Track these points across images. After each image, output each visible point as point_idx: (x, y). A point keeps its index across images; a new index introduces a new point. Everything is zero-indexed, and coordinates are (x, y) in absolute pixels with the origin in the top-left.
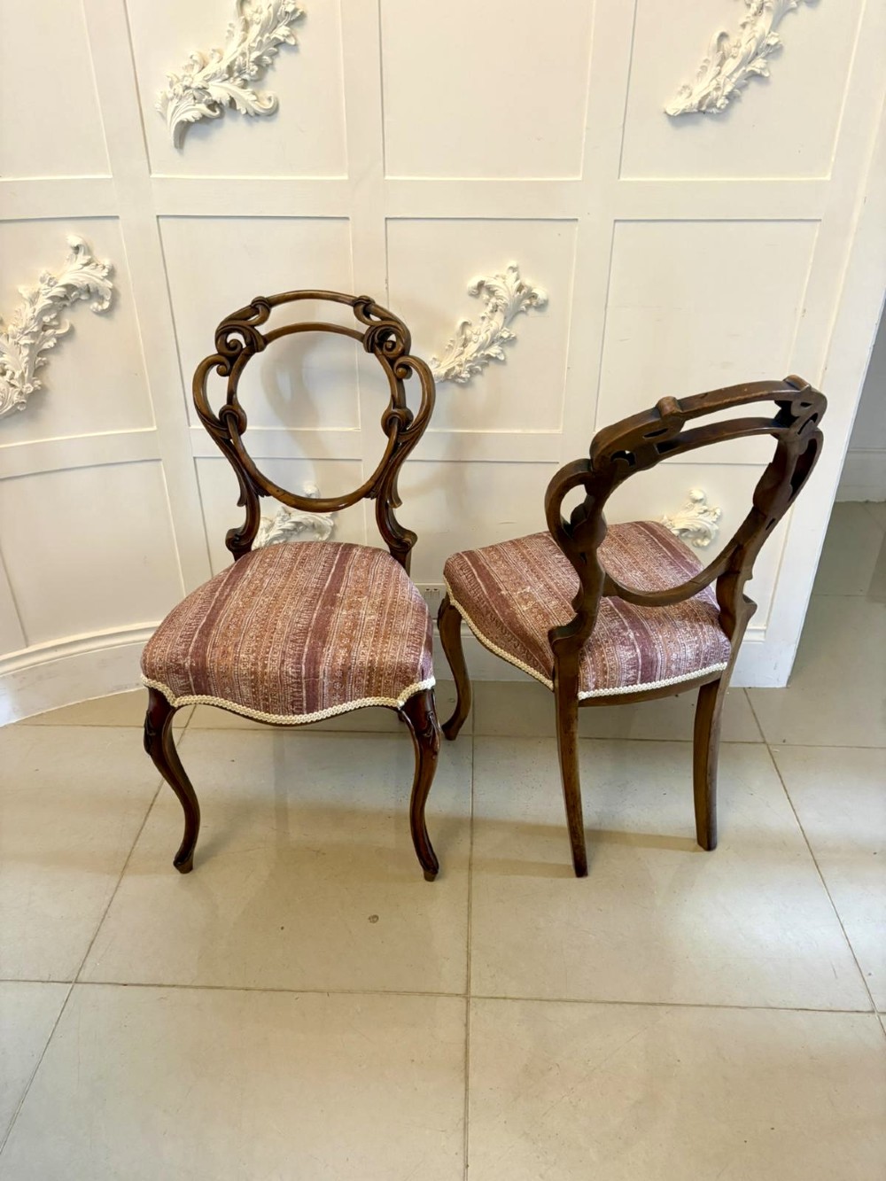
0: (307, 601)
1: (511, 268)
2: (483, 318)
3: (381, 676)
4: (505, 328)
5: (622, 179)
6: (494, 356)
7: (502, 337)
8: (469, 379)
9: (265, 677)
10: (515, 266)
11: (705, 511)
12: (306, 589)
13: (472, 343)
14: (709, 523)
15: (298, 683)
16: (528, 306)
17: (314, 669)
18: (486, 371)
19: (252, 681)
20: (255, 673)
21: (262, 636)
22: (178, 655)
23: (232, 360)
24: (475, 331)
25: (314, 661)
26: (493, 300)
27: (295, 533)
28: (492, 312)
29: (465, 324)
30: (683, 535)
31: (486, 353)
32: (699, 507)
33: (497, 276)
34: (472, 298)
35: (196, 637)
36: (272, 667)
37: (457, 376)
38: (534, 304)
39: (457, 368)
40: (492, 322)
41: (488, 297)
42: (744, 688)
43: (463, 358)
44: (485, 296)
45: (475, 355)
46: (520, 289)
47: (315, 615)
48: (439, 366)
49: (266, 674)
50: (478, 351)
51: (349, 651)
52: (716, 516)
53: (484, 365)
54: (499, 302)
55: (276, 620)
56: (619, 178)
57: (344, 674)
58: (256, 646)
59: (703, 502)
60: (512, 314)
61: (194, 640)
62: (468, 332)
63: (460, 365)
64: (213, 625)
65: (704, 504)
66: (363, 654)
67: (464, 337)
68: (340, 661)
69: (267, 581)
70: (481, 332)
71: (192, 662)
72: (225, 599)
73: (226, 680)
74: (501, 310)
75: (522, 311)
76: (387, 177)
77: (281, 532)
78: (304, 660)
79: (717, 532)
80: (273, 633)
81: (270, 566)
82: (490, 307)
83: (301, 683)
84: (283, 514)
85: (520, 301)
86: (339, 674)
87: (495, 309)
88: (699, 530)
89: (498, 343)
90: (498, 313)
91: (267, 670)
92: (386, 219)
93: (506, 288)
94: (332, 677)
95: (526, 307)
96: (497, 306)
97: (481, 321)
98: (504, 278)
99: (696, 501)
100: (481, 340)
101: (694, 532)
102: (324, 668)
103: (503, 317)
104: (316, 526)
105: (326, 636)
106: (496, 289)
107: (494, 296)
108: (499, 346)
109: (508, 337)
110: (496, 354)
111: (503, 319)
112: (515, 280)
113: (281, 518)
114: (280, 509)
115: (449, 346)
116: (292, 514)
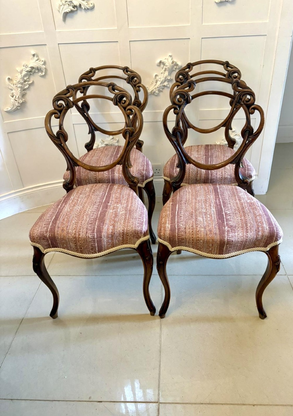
0: (96, 207)
1: (170, 56)
2: (162, 73)
3: (128, 236)
4: (169, 76)
5: (203, 24)
7: (168, 79)
8: (158, 93)
9: (80, 239)
12: (95, 202)
13: (159, 81)
15: (93, 241)
17: (100, 234)
18: (164, 91)
19: (74, 241)
20: (75, 238)
21: (78, 222)
22: (44, 232)
23: (60, 112)
24: (159, 77)
25: (100, 231)
26: (165, 67)
28: (164, 71)
29: (156, 75)
31: (163, 84)
32: (234, 134)
33: (165, 59)
34: (158, 67)
35: (51, 224)
36: (82, 235)
37: (155, 92)
38: (177, 67)
40: (165, 74)
43: (156, 86)
44: (162, 66)
46: (173, 62)
47: (99, 213)
48: (149, 89)
49: (80, 238)
50: (161, 84)
51: (114, 227)
53: (163, 89)
54: (167, 67)
55: (84, 216)
57: (112, 236)
58: (75, 227)
60: (171, 71)
61: (50, 226)
62: (157, 78)
63: (155, 89)
64: (57, 219)
66: (120, 227)
67: (156, 80)
68: (110, 231)
69: (80, 200)
70: (161, 78)
71: (50, 235)
72: (63, 209)
73: (64, 241)
76: (129, 27)
78: (95, 231)
80: (82, 221)
81: (81, 194)
82: (164, 69)
83: (95, 241)
85: (173, 67)
86: (110, 236)
89: (167, 81)
90: (167, 71)
91: (81, 236)
92: (130, 41)
93: (168, 62)
94: (108, 237)
95: (175, 69)
97: (161, 74)
98: (168, 59)
100: (161, 80)
102: (104, 234)
105: (104, 221)
106: (165, 63)
107: (165, 65)
108: (168, 82)
109: (170, 79)
110: (166, 85)
111: (168, 73)
112: (171, 60)
113: (101, 143)
114: (101, 140)
115: (152, 83)
116: (105, 142)
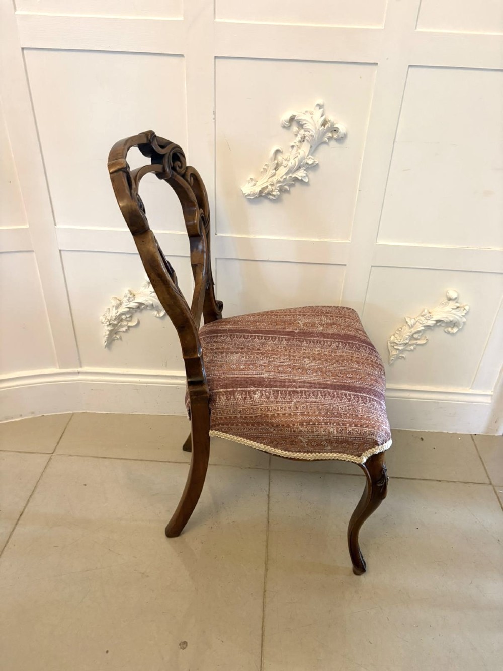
1: (318, 105)
2: (293, 147)
4: (310, 156)
5: (418, 29)
6: (300, 178)
7: (307, 163)
8: (278, 196)
10: (322, 104)
11: (458, 307)
13: (282, 167)
14: (460, 317)
16: (330, 139)
18: (293, 190)
24: (285, 157)
26: (302, 132)
27: (139, 310)
28: (300, 142)
29: (277, 151)
30: (438, 324)
31: (294, 175)
32: (452, 304)
33: (306, 112)
34: (284, 130)
37: (269, 193)
38: (335, 137)
39: (270, 187)
40: (300, 150)
41: (297, 129)
42: (471, 435)
43: (275, 179)
44: (295, 128)
45: (285, 177)
46: (324, 124)
48: (255, 185)
50: (287, 174)
52: (465, 311)
53: (291, 186)
54: (307, 134)
56: (416, 28)
59: (456, 300)
60: (317, 144)
62: (280, 157)
63: (272, 185)
65: (457, 302)
67: (276, 162)
70: (291, 159)
74: (308, 141)
75: (325, 143)
76: (217, 20)
77: (128, 309)
79: (464, 323)
82: (299, 138)
84: (129, 296)
85: (324, 134)
87: (303, 140)
88: (451, 321)
89: (304, 168)
90: (305, 143)
92: (216, 57)
93: (313, 123)
95: (328, 139)
96: (305, 137)
97: (290, 150)
98: (312, 113)
99: (450, 299)
100: (290, 165)
101: (447, 323)
103: (309, 146)
104: (154, 306)
106: (304, 122)
107: (303, 128)
108: (305, 170)
109: (313, 163)
110: (302, 176)
111: (309, 148)
112: (321, 115)
113: (127, 298)
114: (127, 292)
115: (264, 169)
116: (136, 296)
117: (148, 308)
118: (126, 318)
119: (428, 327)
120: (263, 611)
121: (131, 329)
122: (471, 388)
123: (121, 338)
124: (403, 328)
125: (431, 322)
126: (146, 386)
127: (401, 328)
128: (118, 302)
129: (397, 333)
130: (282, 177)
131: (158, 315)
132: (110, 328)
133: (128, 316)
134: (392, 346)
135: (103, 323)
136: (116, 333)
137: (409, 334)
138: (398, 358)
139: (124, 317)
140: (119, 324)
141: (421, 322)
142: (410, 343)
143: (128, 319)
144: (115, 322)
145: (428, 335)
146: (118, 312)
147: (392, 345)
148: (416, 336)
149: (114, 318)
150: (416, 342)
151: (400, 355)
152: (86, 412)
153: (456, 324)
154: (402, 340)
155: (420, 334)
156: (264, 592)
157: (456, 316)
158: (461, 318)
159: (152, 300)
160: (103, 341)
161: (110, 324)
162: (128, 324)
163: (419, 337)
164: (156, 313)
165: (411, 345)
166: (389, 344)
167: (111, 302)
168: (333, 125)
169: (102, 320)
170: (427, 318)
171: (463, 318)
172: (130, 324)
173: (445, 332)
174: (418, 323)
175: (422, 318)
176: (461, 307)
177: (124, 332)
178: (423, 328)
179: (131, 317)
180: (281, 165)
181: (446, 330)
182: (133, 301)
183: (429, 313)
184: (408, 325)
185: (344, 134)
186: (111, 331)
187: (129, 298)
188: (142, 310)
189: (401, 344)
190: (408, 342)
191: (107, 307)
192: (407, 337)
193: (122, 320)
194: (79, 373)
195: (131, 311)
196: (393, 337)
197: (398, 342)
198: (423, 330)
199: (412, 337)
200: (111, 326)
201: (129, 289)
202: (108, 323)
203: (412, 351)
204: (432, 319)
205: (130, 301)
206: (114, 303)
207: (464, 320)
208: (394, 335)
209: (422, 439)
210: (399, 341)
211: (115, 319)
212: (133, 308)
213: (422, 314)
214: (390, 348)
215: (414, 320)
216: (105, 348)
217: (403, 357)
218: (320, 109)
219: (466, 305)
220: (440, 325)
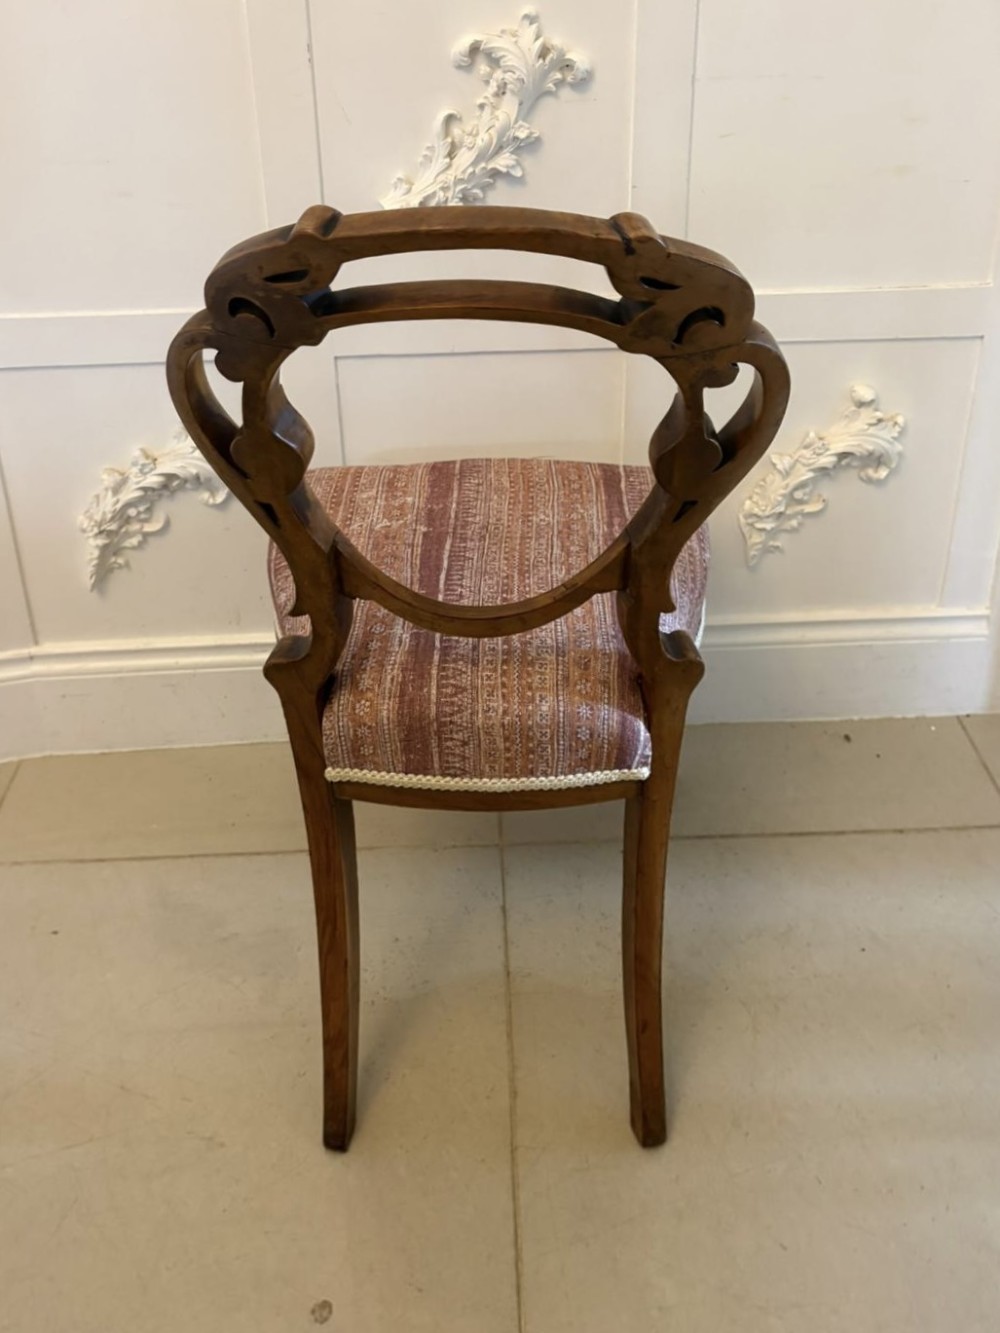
1: (526, 17)
2: (482, 107)
4: (520, 122)
6: (504, 170)
7: (516, 138)
10: (534, 13)
11: (880, 421)
13: (464, 149)
14: (888, 442)
16: (559, 84)
18: (491, 195)
24: (468, 129)
26: (498, 74)
27: (166, 493)
28: (496, 95)
29: (450, 119)
30: (844, 462)
31: (491, 166)
32: (868, 416)
33: (503, 32)
34: (462, 75)
38: (569, 81)
39: (441, 194)
40: (498, 113)
41: (488, 69)
42: (958, 717)
43: (450, 176)
44: (483, 68)
45: (471, 170)
46: (543, 53)
48: (409, 191)
50: (475, 163)
52: (897, 429)
53: (486, 188)
54: (509, 77)
59: (873, 406)
60: (533, 98)
62: (456, 131)
63: (444, 189)
65: (876, 410)
67: (449, 140)
70: (480, 130)
74: (512, 92)
75: (549, 93)
77: (139, 493)
79: (900, 455)
82: (493, 87)
84: (143, 461)
85: (545, 74)
87: (501, 91)
88: (871, 454)
89: (510, 149)
90: (508, 96)
93: (519, 51)
95: (555, 85)
96: (505, 84)
97: (478, 113)
98: (515, 35)
99: (861, 404)
100: (479, 143)
101: (862, 458)
103: (517, 102)
104: (202, 479)
106: (501, 54)
107: (499, 67)
108: (512, 153)
109: (528, 137)
110: (507, 167)
111: (516, 107)
112: (534, 37)
113: (139, 467)
114: (137, 453)
115: (425, 156)
116: (160, 460)
117: (188, 486)
118: (139, 513)
119: (823, 471)
120: (515, 1198)
121: (152, 540)
122: (941, 605)
123: (127, 565)
124: (768, 480)
125: (827, 460)
126: (194, 675)
127: (764, 480)
128: (118, 478)
129: (757, 494)
130: (464, 172)
131: (211, 501)
132: (101, 541)
133: (142, 508)
134: (748, 524)
135: (84, 531)
136: (115, 554)
137: (783, 492)
138: (767, 550)
139: (132, 512)
140: (123, 530)
141: (804, 461)
142: (788, 512)
143: (143, 516)
144: (113, 527)
145: (827, 489)
146: (118, 501)
147: (750, 521)
148: (798, 495)
149: (109, 516)
150: (799, 508)
151: (771, 543)
152: (51, 757)
153: (882, 460)
154: (769, 508)
155: (807, 490)
156: (513, 1150)
157: (879, 440)
158: (890, 443)
159: (196, 466)
160: (86, 576)
161: (101, 532)
162: (142, 527)
163: (806, 498)
164: (206, 495)
165: (791, 517)
166: (742, 520)
167: (102, 480)
168: (562, 54)
169: (82, 524)
170: (818, 451)
171: (896, 443)
172: (148, 528)
173: (861, 479)
174: (799, 466)
175: (807, 453)
176: (888, 420)
177: (134, 548)
178: (811, 475)
179: (149, 510)
180: (461, 146)
181: (863, 474)
182: (153, 472)
183: (821, 439)
184: (780, 472)
185: (587, 71)
186: (104, 549)
187: (144, 465)
188: (173, 492)
189: (768, 517)
190: (782, 509)
191: (95, 493)
192: (780, 498)
193: (128, 520)
194: (31, 658)
195: (150, 497)
196: (748, 503)
197: (760, 513)
198: (812, 479)
199: (791, 499)
200: (104, 535)
201: (141, 446)
202: (96, 530)
203: (794, 530)
204: (828, 453)
205: (146, 474)
206: (108, 480)
207: (899, 447)
208: (750, 498)
209: (847, 738)
210: (764, 511)
211: (112, 519)
212: (153, 489)
213: (805, 443)
214: (746, 530)
215: (788, 458)
216: (92, 590)
217: (777, 548)
218: (531, 24)
219: (897, 415)
220: (848, 465)
